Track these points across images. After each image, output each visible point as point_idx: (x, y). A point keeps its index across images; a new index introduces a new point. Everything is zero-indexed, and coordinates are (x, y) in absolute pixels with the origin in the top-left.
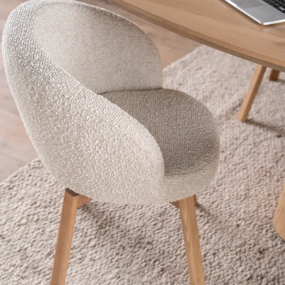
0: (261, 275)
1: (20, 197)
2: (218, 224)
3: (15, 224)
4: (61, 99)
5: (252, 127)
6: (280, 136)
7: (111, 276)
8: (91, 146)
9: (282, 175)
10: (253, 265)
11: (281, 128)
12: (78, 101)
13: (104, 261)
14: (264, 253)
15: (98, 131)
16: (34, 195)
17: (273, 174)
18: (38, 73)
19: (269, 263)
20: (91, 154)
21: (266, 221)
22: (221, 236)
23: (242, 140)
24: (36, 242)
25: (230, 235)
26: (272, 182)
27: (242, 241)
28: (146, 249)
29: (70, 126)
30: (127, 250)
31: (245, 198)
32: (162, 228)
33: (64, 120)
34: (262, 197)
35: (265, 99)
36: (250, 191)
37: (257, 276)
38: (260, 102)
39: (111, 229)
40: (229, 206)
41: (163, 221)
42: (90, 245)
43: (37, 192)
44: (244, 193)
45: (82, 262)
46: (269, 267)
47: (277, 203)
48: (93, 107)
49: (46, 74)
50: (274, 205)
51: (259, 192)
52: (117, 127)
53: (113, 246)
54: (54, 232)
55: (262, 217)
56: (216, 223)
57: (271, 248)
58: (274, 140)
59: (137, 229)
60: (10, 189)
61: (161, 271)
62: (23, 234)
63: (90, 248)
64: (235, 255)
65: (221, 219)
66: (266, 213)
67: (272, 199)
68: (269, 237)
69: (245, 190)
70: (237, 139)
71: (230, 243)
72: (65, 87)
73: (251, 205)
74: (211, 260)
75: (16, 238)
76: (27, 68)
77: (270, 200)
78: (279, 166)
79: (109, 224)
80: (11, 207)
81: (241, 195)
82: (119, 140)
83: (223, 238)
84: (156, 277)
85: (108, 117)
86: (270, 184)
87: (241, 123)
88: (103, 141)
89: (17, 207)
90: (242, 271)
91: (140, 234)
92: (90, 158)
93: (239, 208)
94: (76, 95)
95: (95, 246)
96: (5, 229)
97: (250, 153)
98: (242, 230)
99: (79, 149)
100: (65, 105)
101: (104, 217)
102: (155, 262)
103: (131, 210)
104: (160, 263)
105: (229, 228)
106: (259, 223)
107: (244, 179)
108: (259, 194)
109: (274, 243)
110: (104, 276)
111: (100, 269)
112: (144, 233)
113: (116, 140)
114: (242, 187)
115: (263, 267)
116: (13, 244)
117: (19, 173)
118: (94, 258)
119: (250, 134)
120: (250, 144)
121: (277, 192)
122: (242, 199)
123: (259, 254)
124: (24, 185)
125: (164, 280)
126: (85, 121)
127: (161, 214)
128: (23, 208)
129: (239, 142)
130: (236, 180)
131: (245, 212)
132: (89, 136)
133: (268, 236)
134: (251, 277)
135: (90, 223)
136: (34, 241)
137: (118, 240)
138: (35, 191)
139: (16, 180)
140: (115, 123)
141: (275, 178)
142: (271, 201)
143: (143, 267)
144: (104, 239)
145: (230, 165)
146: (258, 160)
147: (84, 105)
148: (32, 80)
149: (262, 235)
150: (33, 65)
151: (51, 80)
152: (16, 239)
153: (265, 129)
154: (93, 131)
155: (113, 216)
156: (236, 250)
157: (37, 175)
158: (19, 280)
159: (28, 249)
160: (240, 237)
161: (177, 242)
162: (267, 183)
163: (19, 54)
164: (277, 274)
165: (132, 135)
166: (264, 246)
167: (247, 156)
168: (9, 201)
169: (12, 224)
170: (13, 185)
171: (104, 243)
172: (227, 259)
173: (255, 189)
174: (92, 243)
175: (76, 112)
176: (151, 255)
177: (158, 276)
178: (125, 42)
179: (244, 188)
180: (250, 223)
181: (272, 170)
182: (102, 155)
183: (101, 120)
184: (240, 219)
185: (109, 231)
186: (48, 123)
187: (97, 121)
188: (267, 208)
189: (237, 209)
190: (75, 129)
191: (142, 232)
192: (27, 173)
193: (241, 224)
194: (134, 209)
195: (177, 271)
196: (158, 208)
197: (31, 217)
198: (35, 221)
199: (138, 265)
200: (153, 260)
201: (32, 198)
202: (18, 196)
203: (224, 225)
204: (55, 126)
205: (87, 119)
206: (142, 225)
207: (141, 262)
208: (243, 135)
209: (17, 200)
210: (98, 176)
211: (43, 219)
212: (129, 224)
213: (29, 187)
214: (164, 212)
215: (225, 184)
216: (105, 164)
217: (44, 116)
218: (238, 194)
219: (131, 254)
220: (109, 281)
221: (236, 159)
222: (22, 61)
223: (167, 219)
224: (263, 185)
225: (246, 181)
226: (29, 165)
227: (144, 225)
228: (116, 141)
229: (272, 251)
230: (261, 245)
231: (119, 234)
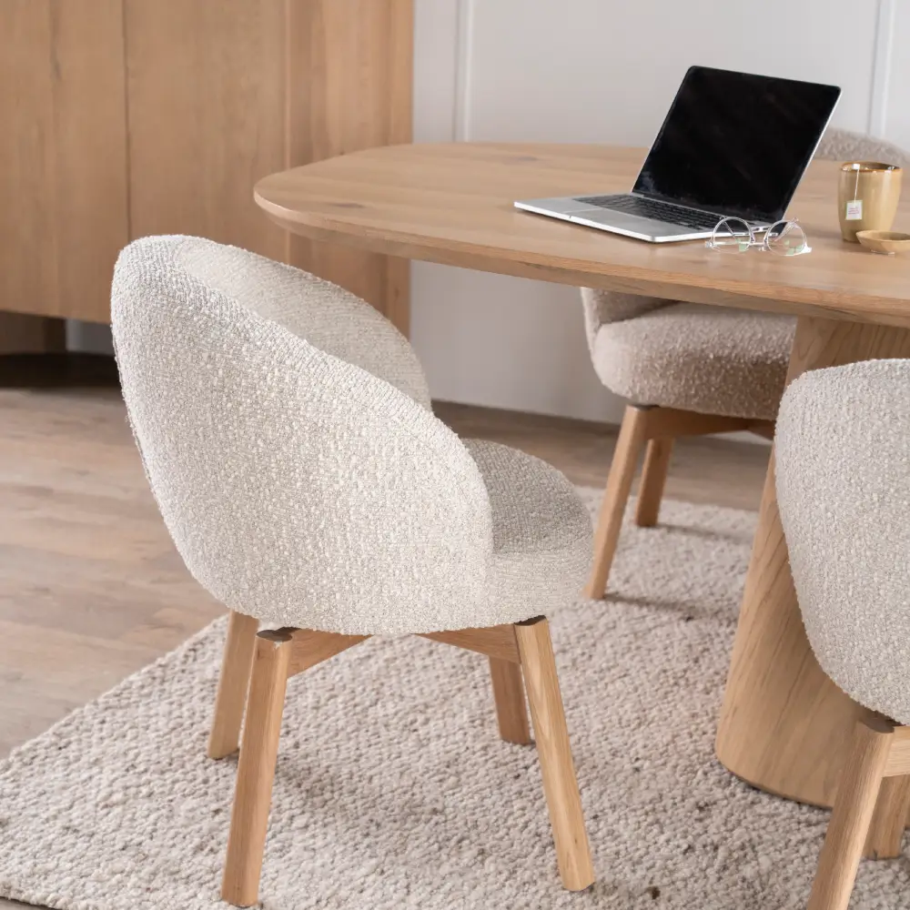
0: (712, 844)
1: (92, 760)
2: (589, 771)
3: (97, 805)
4: (276, 370)
5: (620, 606)
6: (689, 619)
7: (363, 871)
8: (341, 473)
9: (713, 681)
10: (690, 829)
11: (690, 604)
12: (313, 370)
13: (339, 849)
14: (709, 810)
15: (357, 433)
16: (125, 754)
17: (692, 681)
18: (220, 323)
19: (725, 824)
20: (339, 493)
21: (698, 758)
22: (603, 788)
23: (602, 629)
24: (160, 832)
25: (623, 785)
26: (695, 695)
27: (655, 794)
28: (433, 822)
29: (296, 428)
30: (388, 828)
31: (640, 725)
32: (458, 784)
33: (283, 416)
34: (677, 720)
35: (636, 559)
36: (647, 712)
37: (705, 846)
38: (627, 564)
39: (336, 797)
40: (606, 739)
41: (458, 774)
42: (294, 825)
43: (130, 749)
44: (635, 715)
45: (284, 855)
46: (727, 831)
47: (715, 727)
48: (345, 381)
49: (238, 325)
50: (711, 731)
51: (670, 712)
52: (399, 421)
53: (351, 822)
54: (198, 812)
55: (688, 752)
56: (585, 770)
57: (723, 800)
58: (679, 625)
59: (400, 791)
60: (60, 748)
61: (479, 854)
62: (121, 821)
63: (297, 831)
64: (644, 817)
65: (594, 761)
66: (695, 746)
67: (702, 722)
68: (714, 784)
69: (637, 712)
70: (590, 627)
71: (627, 798)
72: (282, 346)
73: (656, 734)
74: (591, 828)
75: (109, 827)
76: (195, 319)
77: (698, 724)
78: (703, 668)
79: (329, 787)
80: (73, 778)
81: (629, 721)
82: (402, 449)
83: (608, 792)
84: (470, 864)
85: (376, 399)
86: (691, 699)
87: (592, 602)
88: (368, 456)
89: (91, 778)
90: (668, 841)
91: (410, 799)
92: (338, 504)
93: (630, 742)
94: (307, 359)
95: (306, 827)
96: (74, 815)
97: (629, 649)
98: (649, 776)
99: (312, 486)
100: (286, 381)
101: (314, 777)
102: (460, 841)
103: (373, 762)
104: (471, 843)
105: (617, 776)
106: (683, 762)
107: (629, 693)
108: (671, 716)
109: (727, 792)
110: (347, 873)
111: (333, 862)
112: (418, 797)
113: (396, 449)
114: (628, 706)
115: (712, 829)
116: (104, 839)
117: (74, 718)
118: (313, 847)
119: (620, 618)
120: (626, 636)
121: (709, 710)
122: (633, 726)
123: (697, 811)
124: (94, 740)
125: (492, 868)
126: (329, 413)
127: (449, 762)
128: (106, 776)
129: (597, 634)
130: (608, 696)
131: (645, 746)
132: (337, 448)
133: (711, 781)
134: (690, 848)
135: (283, 789)
136: (155, 830)
137: (360, 813)
138: (127, 748)
139: (72, 731)
140: (392, 412)
141: (700, 686)
142: (702, 726)
143: (436, 852)
144: (326, 813)
145: (589, 672)
146: (651, 661)
147: (326, 377)
148: (209, 340)
149: (695, 781)
150: (207, 312)
151: (252, 334)
152: (109, 830)
153: (653, 608)
154: (345, 434)
155: (335, 774)
156: (643, 808)
157: (120, 720)
158: (142, 894)
159: (143, 844)
160: (647, 788)
161: (503, 806)
162: (682, 697)
163: (173, 297)
164: (747, 837)
165: (429, 435)
166: (706, 799)
167: (623, 655)
168: (65, 770)
169: (89, 806)
170: (65, 740)
171: (326, 821)
172: (627, 824)
173: (657, 708)
174: (300, 822)
175: (308, 395)
176: (446, 831)
177: (475, 863)
178: (348, 334)
179: (634, 707)
180: (665, 764)
181: (688, 674)
182: (365, 493)
183: (364, 408)
184: (637, 759)
185: (333, 801)
186: (242, 433)
187: (354, 409)
188: (695, 737)
189: (626, 744)
190: (307, 436)
191: (413, 795)
192: (94, 718)
193: (642, 766)
194: (381, 760)
195: (518, 852)
196: (438, 754)
197: (133, 790)
198: (143, 797)
199: (421, 849)
200: (455, 838)
201: (123, 759)
202: (84, 759)
203: (605, 770)
204: (258, 436)
205: (334, 407)
206: (411, 783)
207: (426, 844)
208: (603, 620)
209: (86, 766)
210: (351, 553)
211: (162, 793)
212: (379, 784)
213: (106, 742)
214: (456, 760)
215: (586, 705)
216: (370, 516)
217: (235, 417)
218: (620, 719)
219: (399, 832)
220: (362, 880)
221: (599, 661)
222: (181, 310)
223: (465, 770)
224: (673, 700)
225: (634, 696)
226: (96, 704)
227: (414, 783)
228: (396, 454)
229: (727, 806)
230: (698, 798)
231: (359, 803)
